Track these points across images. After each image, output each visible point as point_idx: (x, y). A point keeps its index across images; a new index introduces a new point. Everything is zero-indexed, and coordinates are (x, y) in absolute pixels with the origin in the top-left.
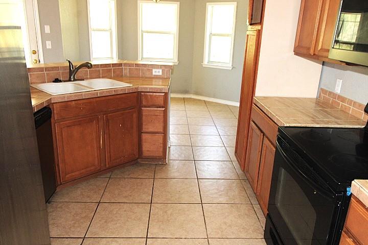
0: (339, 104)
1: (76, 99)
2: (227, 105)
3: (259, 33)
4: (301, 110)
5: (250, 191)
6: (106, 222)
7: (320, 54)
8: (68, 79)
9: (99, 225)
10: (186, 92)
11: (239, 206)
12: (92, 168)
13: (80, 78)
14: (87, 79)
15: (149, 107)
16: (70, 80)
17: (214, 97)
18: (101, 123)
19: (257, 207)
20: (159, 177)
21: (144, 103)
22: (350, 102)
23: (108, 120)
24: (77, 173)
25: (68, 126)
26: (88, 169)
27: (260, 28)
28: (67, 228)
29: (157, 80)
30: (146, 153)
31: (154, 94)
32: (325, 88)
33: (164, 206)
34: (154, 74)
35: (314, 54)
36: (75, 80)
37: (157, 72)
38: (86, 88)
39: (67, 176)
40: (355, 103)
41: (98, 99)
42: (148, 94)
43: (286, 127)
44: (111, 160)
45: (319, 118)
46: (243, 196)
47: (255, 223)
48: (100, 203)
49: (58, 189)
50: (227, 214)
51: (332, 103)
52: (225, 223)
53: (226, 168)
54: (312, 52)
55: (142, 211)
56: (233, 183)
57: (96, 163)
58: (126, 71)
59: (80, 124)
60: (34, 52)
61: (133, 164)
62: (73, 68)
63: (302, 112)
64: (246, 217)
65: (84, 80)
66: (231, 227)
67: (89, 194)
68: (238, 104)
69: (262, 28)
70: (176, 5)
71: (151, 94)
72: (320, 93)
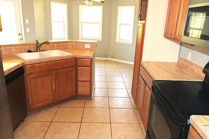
0: (189, 66)
1: (39, 62)
2: (130, 64)
3: (144, 25)
4: (167, 70)
5: (139, 116)
6: (54, 134)
7: (178, 38)
8: (36, 51)
9: (50, 135)
10: (106, 56)
11: (132, 124)
12: (49, 101)
13: (43, 50)
14: (47, 50)
15: (82, 66)
16: (37, 51)
17: (122, 59)
18: (53, 76)
19: (142, 125)
20: (87, 107)
21: (79, 64)
22: (196, 66)
23: (58, 74)
24: (40, 104)
25: (34, 78)
26: (46, 102)
27: (144, 23)
28: (32, 137)
29: (87, 51)
30: (80, 93)
31: (85, 59)
32: (182, 57)
33: (89, 125)
34: (86, 47)
35: (175, 38)
36: (40, 51)
37: (87, 46)
38: (46, 56)
39: (34, 106)
40: (198, 66)
41: (52, 62)
42: (81, 59)
43: (157, 81)
44: (59, 97)
45: (177, 75)
46: (135, 119)
47: (141, 135)
48: (51, 122)
49: (28, 114)
50: (124, 130)
51: (186, 66)
52: (123, 135)
53: (126, 102)
54: (173, 37)
55: (76, 127)
56: (130, 110)
57: (51, 99)
58: (70, 46)
59: (41, 77)
60: (20, 34)
61: (73, 99)
62: (39, 44)
63: (168, 72)
64: (136, 131)
65: (45, 51)
66: (127, 137)
67: (46, 116)
68: (133, 63)
69: (145, 22)
70: (101, 7)
71: (83, 59)
72: (180, 60)
